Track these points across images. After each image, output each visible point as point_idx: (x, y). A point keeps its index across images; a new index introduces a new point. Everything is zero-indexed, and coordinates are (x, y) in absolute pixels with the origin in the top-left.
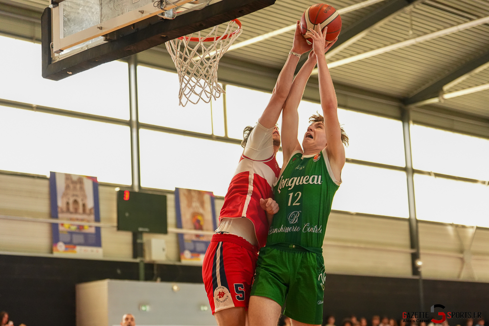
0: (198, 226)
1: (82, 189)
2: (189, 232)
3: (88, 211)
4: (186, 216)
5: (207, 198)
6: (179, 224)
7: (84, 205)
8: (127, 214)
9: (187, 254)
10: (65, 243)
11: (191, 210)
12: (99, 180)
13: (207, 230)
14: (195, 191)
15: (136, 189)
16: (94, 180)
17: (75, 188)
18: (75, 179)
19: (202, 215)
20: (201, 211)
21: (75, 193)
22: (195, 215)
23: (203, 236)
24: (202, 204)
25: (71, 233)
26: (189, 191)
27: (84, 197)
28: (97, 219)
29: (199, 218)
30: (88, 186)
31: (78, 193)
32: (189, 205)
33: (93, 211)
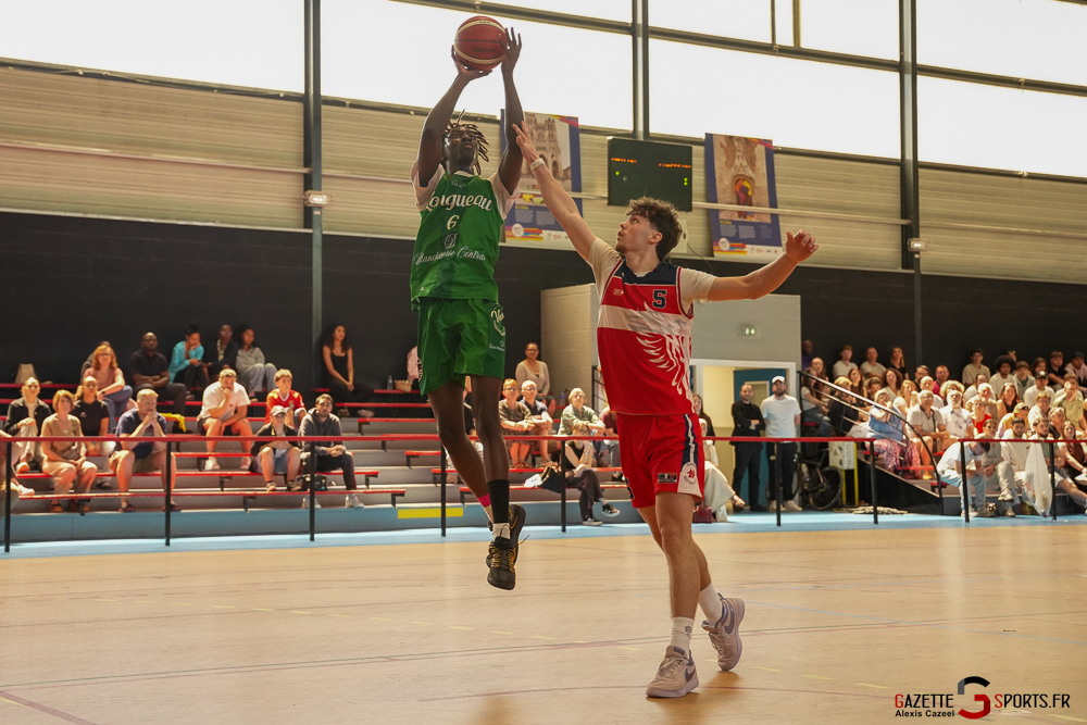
0: (743, 197)
1: (552, 138)
2: (727, 208)
3: (561, 174)
4: (724, 182)
5: (760, 151)
6: (711, 195)
7: (555, 164)
8: (624, 179)
9: (724, 244)
10: (524, 225)
11: (733, 172)
12: (581, 123)
13: (759, 205)
14: (739, 139)
15: (641, 138)
16: (572, 122)
17: (541, 137)
18: (541, 121)
19: (750, 179)
20: (750, 173)
21: (543, 145)
22: (738, 179)
23: (752, 214)
24: (752, 161)
25: (534, 208)
26: (730, 139)
27: (557, 150)
28: (577, 187)
29: (746, 184)
30: (563, 132)
31: (546, 144)
32: (730, 164)
33: (569, 173)
